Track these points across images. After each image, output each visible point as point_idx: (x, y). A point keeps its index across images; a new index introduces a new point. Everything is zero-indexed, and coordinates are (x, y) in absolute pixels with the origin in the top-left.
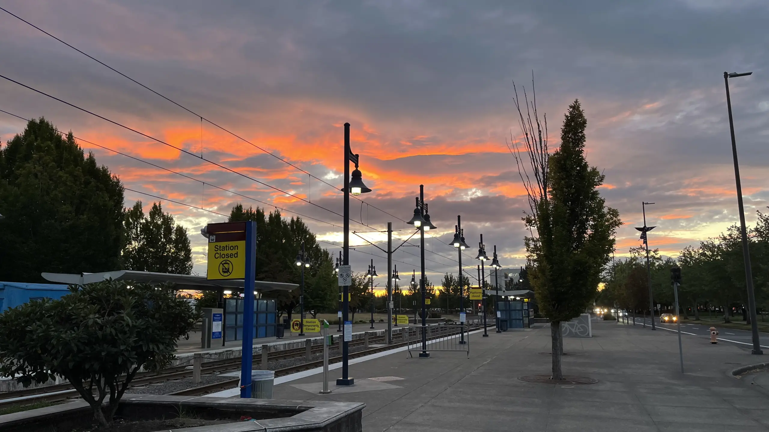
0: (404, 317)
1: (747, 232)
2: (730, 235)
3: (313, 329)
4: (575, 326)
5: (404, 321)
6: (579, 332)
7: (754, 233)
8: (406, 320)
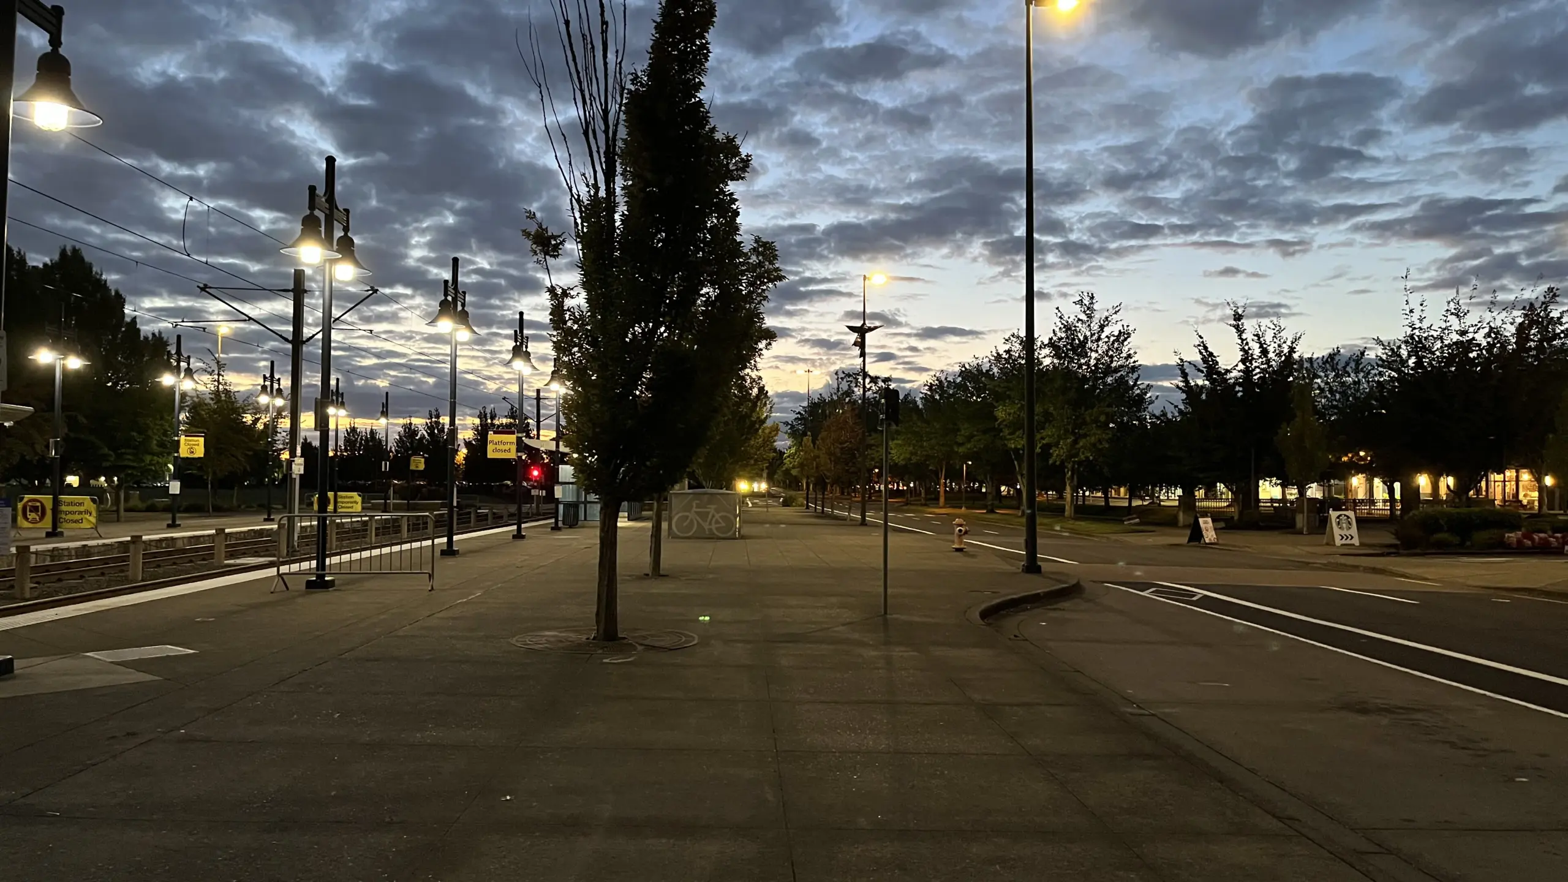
0: (352, 497)
1: (1035, 348)
2: (1008, 352)
3: (76, 521)
4: (710, 517)
5: (351, 505)
6: (717, 529)
7: (1047, 351)
8: (356, 503)
